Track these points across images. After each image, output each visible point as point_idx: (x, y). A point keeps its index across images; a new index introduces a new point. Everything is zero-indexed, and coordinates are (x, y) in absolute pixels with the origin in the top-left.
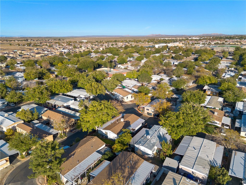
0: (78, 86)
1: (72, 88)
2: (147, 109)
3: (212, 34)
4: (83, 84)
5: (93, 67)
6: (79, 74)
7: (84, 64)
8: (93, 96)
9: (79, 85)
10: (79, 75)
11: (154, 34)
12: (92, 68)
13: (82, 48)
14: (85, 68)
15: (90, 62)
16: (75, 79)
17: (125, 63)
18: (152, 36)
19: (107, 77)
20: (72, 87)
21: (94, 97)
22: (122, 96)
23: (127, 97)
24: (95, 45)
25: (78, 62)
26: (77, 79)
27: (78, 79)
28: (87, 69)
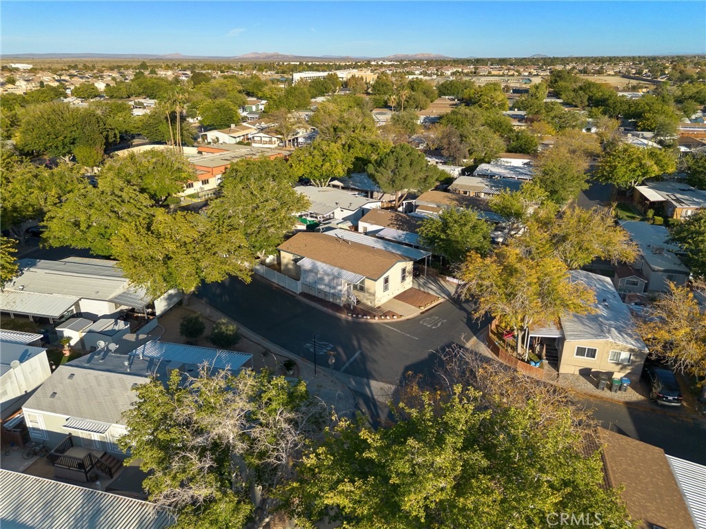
0: (45, 240)
1: (14, 263)
2: (581, 351)
3: (418, 57)
4: (83, 227)
5: (101, 140)
6: (35, 171)
7: (53, 126)
8: (170, 297)
9: (56, 231)
10: (36, 176)
11: (260, 52)
12: (98, 146)
13: (17, 83)
14: (57, 147)
15: (83, 119)
16: (19, 204)
17: (233, 126)
18: (255, 58)
19: (190, 182)
20: (12, 254)
21: (176, 300)
22: (356, 278)
23: (386, 281)
24: (72, 76)
25: (12, 126)
26: (32, 199)
27: (36, 198)
28: (70, 152)
